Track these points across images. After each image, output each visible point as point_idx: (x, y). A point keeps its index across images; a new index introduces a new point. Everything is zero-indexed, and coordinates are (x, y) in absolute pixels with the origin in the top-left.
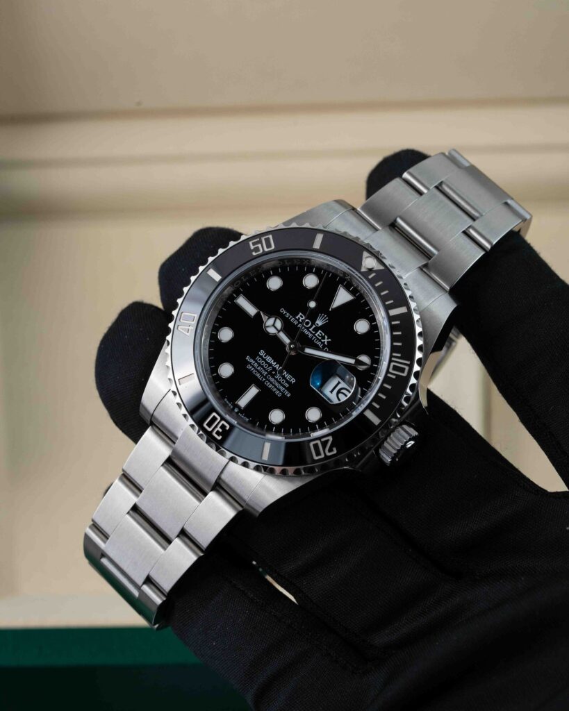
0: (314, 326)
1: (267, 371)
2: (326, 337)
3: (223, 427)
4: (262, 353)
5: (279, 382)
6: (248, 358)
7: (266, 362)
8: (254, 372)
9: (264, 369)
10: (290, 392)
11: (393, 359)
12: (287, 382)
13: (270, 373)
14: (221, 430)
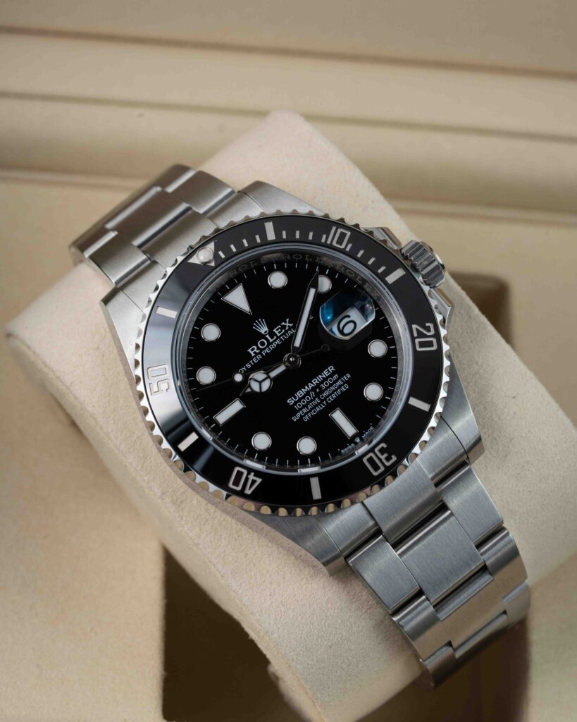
0: (268, 336)
1: (314, 398)
2: (283, 324)
3: (382, 451)
4: (291, 401)
5: (331, 385)
6: (294, 419)
7: (303, 397)
8: (313, 413)
9: (312, 401)
10: (345, 375)
11: (329, 242)
12: (332, 375)
13: (317, 395)
14: (386, 455)
